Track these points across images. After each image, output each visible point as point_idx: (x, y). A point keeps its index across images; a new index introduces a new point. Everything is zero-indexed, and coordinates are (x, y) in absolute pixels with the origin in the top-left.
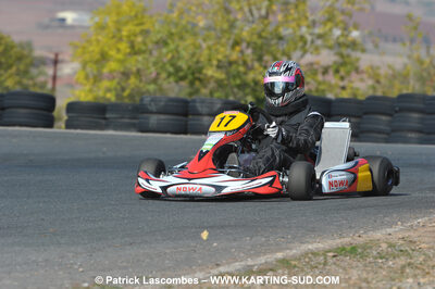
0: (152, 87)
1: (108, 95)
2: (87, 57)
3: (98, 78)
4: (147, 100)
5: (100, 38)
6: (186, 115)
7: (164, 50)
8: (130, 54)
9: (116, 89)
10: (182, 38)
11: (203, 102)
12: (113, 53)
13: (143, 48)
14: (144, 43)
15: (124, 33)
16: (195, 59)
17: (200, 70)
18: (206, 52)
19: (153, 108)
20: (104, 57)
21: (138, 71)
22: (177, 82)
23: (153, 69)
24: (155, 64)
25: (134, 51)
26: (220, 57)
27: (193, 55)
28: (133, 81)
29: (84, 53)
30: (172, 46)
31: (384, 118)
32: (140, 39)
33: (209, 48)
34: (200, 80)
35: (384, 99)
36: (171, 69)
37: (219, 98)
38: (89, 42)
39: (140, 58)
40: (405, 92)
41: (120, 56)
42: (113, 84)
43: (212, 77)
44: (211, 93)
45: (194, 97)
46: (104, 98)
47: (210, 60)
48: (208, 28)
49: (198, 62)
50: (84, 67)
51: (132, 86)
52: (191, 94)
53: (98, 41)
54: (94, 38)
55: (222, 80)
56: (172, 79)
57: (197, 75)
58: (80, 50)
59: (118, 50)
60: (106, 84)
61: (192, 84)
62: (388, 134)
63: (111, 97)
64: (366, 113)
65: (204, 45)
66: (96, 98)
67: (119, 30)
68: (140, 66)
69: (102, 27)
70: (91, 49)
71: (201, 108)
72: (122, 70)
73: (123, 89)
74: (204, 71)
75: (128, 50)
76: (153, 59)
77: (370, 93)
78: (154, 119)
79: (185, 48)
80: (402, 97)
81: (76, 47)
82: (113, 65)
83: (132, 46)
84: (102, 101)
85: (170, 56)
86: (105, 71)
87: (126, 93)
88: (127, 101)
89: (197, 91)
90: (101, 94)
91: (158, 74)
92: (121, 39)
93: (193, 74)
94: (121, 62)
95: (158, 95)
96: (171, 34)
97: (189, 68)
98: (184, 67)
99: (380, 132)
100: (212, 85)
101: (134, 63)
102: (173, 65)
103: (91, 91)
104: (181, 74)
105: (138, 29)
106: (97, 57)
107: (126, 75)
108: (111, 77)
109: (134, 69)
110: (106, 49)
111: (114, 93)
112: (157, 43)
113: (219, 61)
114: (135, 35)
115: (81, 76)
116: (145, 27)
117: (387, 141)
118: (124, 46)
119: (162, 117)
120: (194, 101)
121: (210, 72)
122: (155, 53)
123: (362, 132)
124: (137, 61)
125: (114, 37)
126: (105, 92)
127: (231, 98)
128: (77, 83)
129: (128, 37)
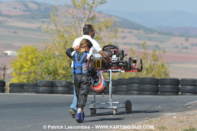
0: (39, 77)
1: (24, 80)
2: (16, 67)
3: (20, 74)
4: (38, 82)
5: (21, 60)
6: (53, 87)
7: (44, 63)
8: (31, 65)
9: (26, 78)
10: (50, 59)
11: (58, 82)
12: (25, 65)
13: (36, 63)
14: (36, 61)
15: (29, 58)
16: (55, 67)
17: (57, 71)
18: (58, 64)
19: (41, 84)
20: (22, 67)
21: (35, 72)
22: (48, 75)
23: (40, 71)
24: (40, 69)
25: (33, 64)
26: (64, 65)
27: (54, 65)
28: (33, 75)
29: (15, 65)
30: (46, 62)
31: (124, 86)
32: (35, 60)
33: (60, 62)
34: (57, 74)
35: (123, 79)
36: (46, 71)
37: (64, 81)
38: (17, 61)
39: (35, 67)
40: (131, 77)
41: (28, 66)
42: (26, 76)
43: (61, 73)
44: (61, 79)
45: (55, 80)
46: (23, 81)
47: (60, 67)
48: (59, 56)
49: (56, 68)
50: (15, 70)
51: (32, 77)
52: (54, 79)
53: (20, 61)
54: (18, 60)
55: (65, 74)
56: (47, 74)
57: (56, 72)
58: (13, 65)
59: (27, 64)
60: (23, 76)
61: (54, 76)
62: (126, 92)
63: (25, 81)
64: (118, 85)
65: (58, 61)
66: (20, 82)
67: (27, 57)
68: (35, 70)
69: (21, 56)
70: (17, 64)
71: (58, 84)
72: (28, 71)
73: (29, 78)
74: (58, 71)
75: (30, 64)
76: (40, 67)
77: (119, 77)
78: (41, 89)
79: (51, 62)
80: (130, 79)
81: (12, 63)
82: (25, 70)
83: (32, 62)
84: (21, 83)
85: (46, 66)
86: (22, 71)
87: (30, 80)
88: (31, 82)
89: (56, 78)
90: (21, 80)
91: (42, 73)
92: (28, 60)
93: (54, 72)
94: (28, 68)
95: (42, 80)
96: (46, 58)
97: (53, 70)
98: (51, 70)
99: (123, 91)
100: (61, 76)
101: (32, 68)
102: (47, 69)
103: (18, 79)
104: (50, 72)
105: (34, 56)
106: (19, 66)
107: (30, 73)
108: (25, 74)
109: (33, 71)
110: (23, 64)
111: (26, 79)
112: (41, 61)
113: (63, 67)
114: (33, 59)
115: (14, 74)
116: (37, 55)
117: (126, 94)
118: (29, 63)
119: (44, 88)
120: (55, 82)
121: (61, 71)
122: (40, 65)
123: (116, 91)
124: (34, 68)
125: (26, 59)
126: (23, 79)
127: (68, 80)
128: (13, 76)
129: (31, 59)
